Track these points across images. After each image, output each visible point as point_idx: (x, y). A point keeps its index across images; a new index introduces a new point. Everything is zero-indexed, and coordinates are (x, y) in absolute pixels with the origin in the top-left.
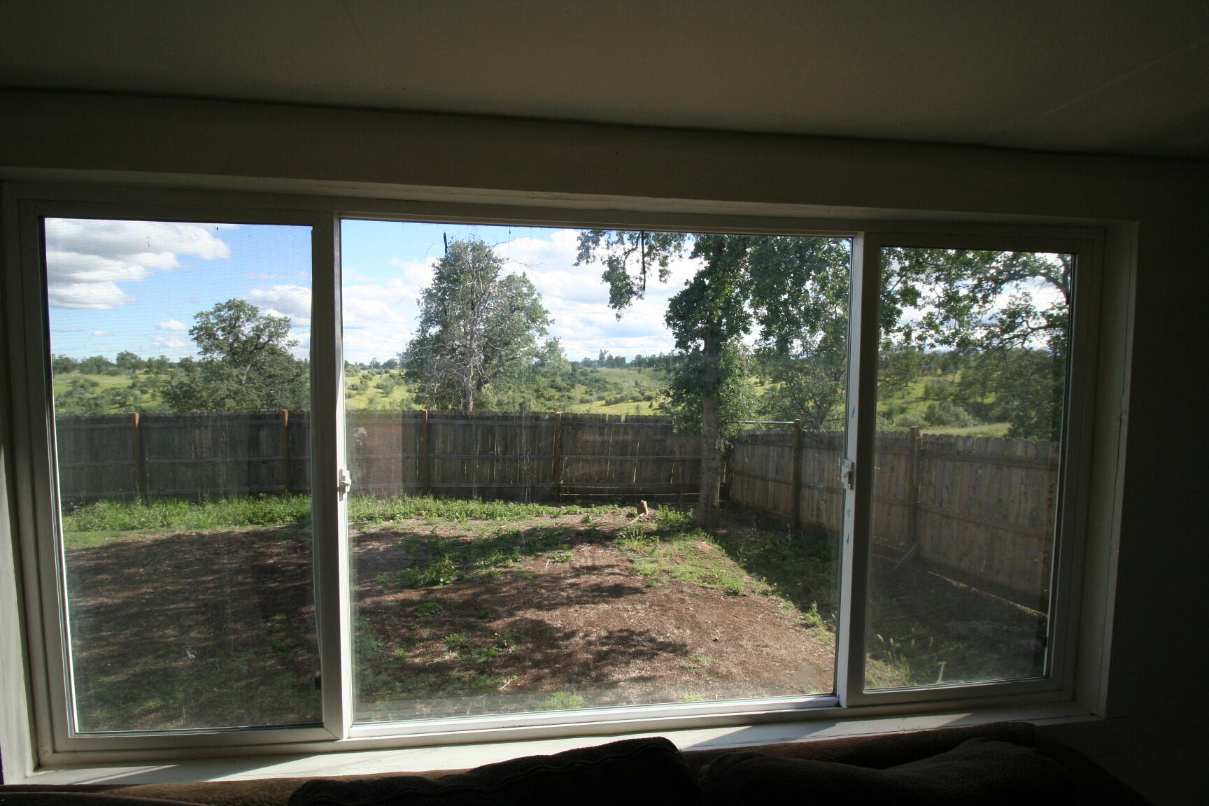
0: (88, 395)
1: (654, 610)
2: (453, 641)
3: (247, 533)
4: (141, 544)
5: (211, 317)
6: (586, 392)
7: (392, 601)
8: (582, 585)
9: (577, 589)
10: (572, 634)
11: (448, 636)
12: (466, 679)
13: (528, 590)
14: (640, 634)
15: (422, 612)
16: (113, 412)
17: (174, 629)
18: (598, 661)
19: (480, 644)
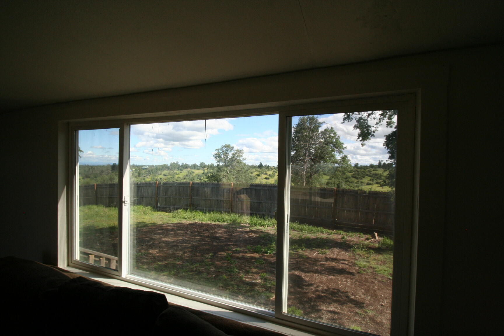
0: (192, 176)
1: (356, 284)
2: (263, 276)
3: (215, 225)
4: (186, 224)
5: (220, 150)
6: (371, 180)
7: (249, 256)
8: (326, 266)
9: (323, 267)
10: (311, 285)
11: (262, 273)
12: (260, 291)
13: (301, 263)
14: (343, 293)
15: (257, 262)
16: (198, 181)
17: (182, 252)
18: (317, 299)
19: (272, 279)
